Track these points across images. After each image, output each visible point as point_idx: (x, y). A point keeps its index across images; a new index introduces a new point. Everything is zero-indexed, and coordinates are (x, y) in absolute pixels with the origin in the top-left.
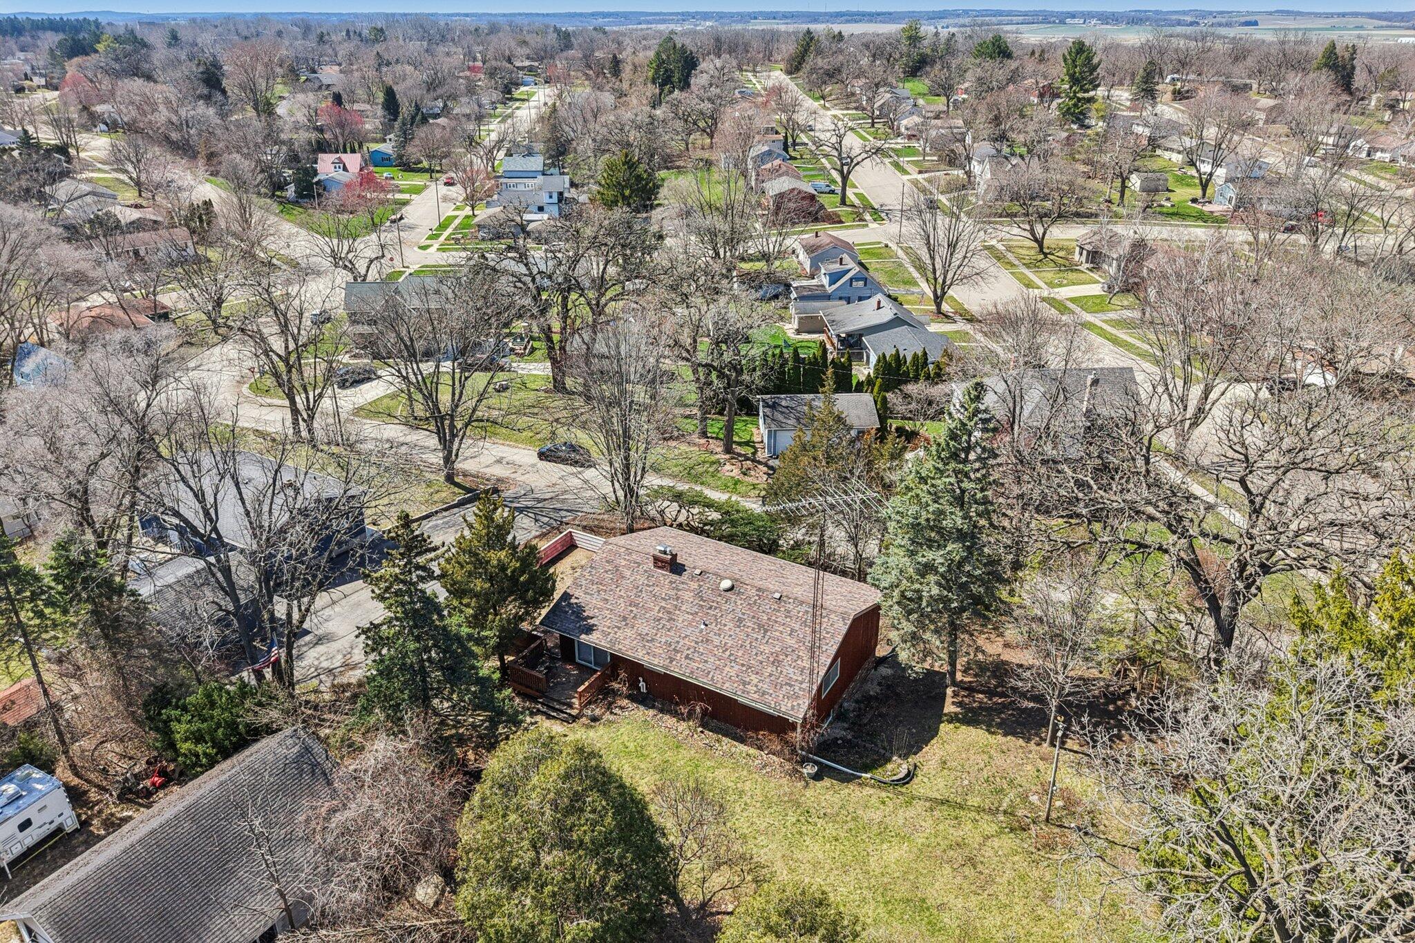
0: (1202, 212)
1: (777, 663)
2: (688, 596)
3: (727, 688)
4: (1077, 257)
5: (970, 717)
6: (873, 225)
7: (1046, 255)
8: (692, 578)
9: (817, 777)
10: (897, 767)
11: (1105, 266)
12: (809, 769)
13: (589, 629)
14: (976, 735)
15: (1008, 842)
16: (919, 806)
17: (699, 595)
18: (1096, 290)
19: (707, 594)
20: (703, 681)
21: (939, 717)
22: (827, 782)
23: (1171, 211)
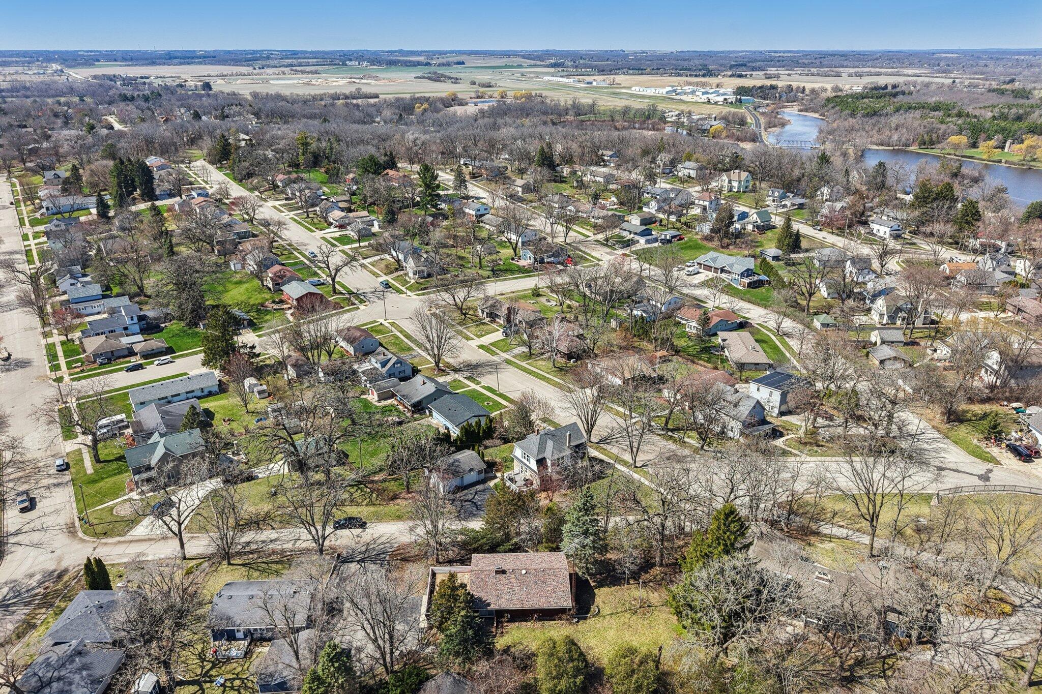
0: (519, 266)
1: (555, 592)
2: (513, 580)
3: (545, 606)
4: (481, 315)
5: (601, 585)
6: (362, 307)
7: (465, 314)
8: (510, 573)
9: (578, 622)
10: (594, 609)
11: (498, 320)
12: (575, 621)
13: (489, 604)
14: (605, 590)
15: (635, 617)
16: (608, 617)
17: (516, 579)
18: (498, 335)
19: (519, 577)
20: (537, 607)
21: (592, 588)
22: (581, 622)
23: (505, 268)
